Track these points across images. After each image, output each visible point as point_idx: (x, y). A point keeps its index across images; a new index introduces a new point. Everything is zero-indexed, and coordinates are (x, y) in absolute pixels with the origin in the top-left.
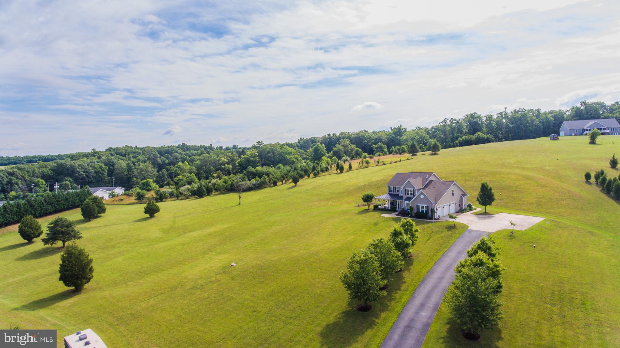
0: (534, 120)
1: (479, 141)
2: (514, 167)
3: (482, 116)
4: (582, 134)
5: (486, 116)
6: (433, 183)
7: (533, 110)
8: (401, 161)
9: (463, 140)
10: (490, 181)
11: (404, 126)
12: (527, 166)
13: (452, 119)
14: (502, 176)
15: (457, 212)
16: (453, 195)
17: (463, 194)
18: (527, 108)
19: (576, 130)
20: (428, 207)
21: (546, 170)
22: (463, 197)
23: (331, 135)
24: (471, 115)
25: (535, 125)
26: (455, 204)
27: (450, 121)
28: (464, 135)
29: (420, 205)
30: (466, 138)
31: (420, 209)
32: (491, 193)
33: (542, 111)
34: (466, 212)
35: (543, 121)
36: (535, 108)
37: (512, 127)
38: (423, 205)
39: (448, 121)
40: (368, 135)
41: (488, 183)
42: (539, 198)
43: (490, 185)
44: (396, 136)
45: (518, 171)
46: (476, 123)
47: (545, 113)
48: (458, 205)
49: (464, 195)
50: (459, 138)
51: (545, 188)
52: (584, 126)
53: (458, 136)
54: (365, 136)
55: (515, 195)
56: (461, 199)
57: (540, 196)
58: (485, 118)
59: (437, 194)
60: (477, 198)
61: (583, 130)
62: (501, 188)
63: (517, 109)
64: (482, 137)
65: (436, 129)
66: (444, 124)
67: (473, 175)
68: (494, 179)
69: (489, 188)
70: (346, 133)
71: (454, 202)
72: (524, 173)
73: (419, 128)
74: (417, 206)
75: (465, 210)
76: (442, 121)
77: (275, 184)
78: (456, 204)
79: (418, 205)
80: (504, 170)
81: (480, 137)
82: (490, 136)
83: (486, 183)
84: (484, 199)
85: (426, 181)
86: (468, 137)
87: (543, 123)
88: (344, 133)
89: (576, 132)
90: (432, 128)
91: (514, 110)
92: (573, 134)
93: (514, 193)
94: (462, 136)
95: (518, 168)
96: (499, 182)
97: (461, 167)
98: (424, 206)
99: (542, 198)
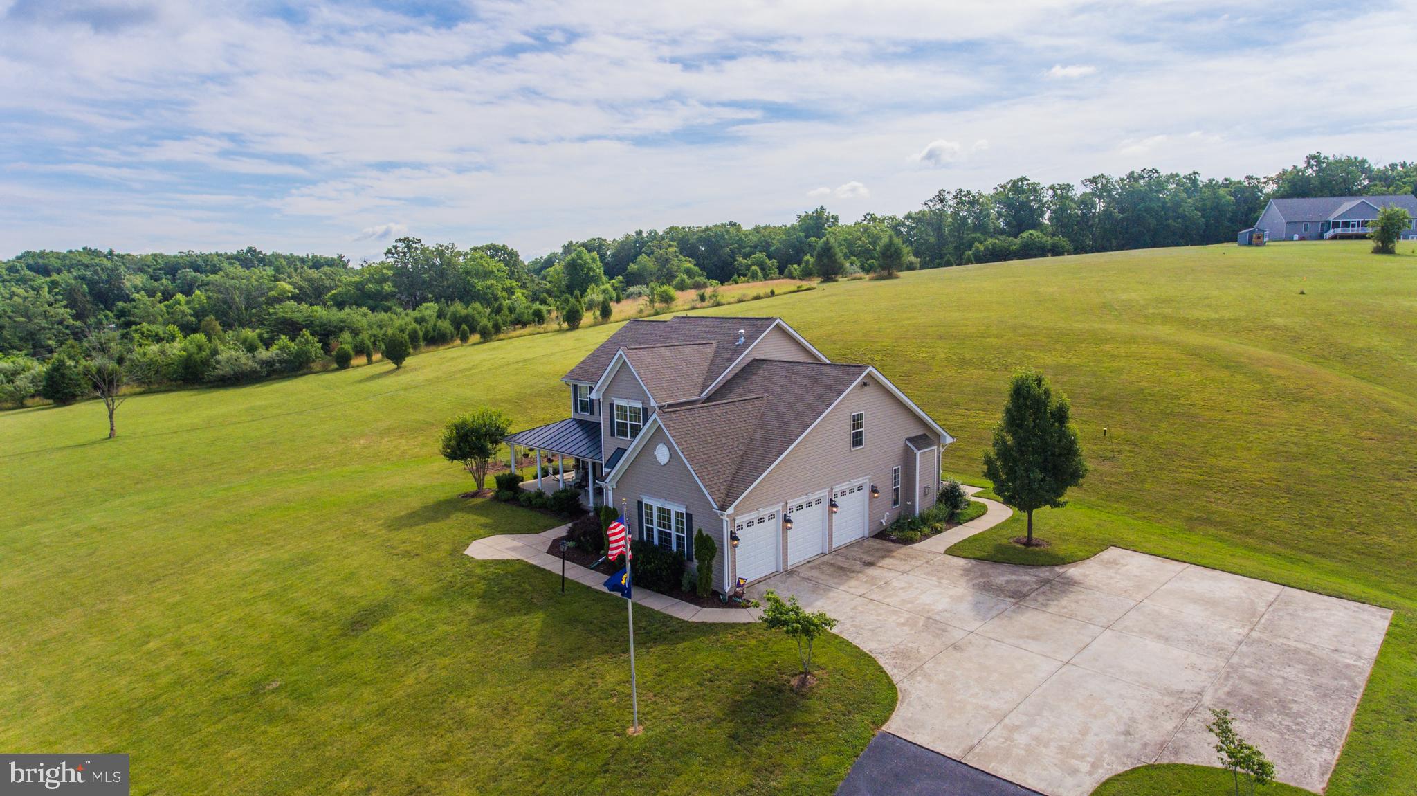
0: (1183, 200)
1: (1029, 251)
2: (1146, 316)
3: (1042, 186)
4: (1321, 237)
5: (1052, 188)
6: (764, 371)
7: (1177, 175)
8: (773, 293)
9: (987, 249)
10: (1058, 370)
11: (831, 211)
12: (1197, 314)
13: (960, 191)
14: (1108, 347)
15: (881, 535)
16: (857, 440)
17: (917, 431)
18: (1164, 172)
19: (1306, 225)
20: (689, 516)
21: (1276, 328)
22: (918, 453)
23: (645, 235)
24: (1014, 183)
25: (1184, 217)
26: (867, 490)
27: (955, 197)
28: (992, 237)
29: (656, 503)
30: (995, 243)
31: (656, 528)
32: (1063, 435)
33: (1203, 179)
34: (926, 536)
35: (1203, 205)
36: (1184, 172)
37: (1122, 219)
38: (667, 506)
39: (949, 197)
40: (737, 236)
41: (1048, 383)
42: (1290, 457)
43: (1058, 392)
44: (807, 237)
45: (1165, 331)
46: (1025, 205)
47: (1211, 185)
48: (886, 494)
49: (925, 438)
50: (977, 244)
51: (1306, 406)
52: (1328, 213)
53: (974, 238)
54: (727, 237)
55: (1170, 437)
56: (908, 460)
57: (1294, 449)
58: (1051, 192)
59: (758, 436)
60: (988, 462)
61: (1326, 226)
62: (1102, 399)
63: (1138, 171)
64: (1040, 242)
65: (918, 218)
66: (939, 206)
67: (994, 341)
68: (1074, 361)
69: (1054, 403)
70: (683, 228)
71: (866, 481)
72: (1195, 338)
73: (873, 218)
74: (640, 503)
75: (924, 520)
76: (932, 197)
77: (343, 362)
78: (874, 490)
79: (646, 501)
80: (1110, 327)
81: (1034, 242)
82: (1061, 240)
83: (1039, 381)
84: (1020, 470)
85: (731, 360)
86: (1000, 241)
87: (1202, 210)
88: (676, 228)
89: (1305, 230)
90: (908, 217)
91: (1128, 173)
92: (1296, 237)
93: (1164, 425)
94: (985, 240)
95: (1166, 319)
96: (1094, 374)
97: (958, 314)
98: (675, 508)
99: (1306, 455)
